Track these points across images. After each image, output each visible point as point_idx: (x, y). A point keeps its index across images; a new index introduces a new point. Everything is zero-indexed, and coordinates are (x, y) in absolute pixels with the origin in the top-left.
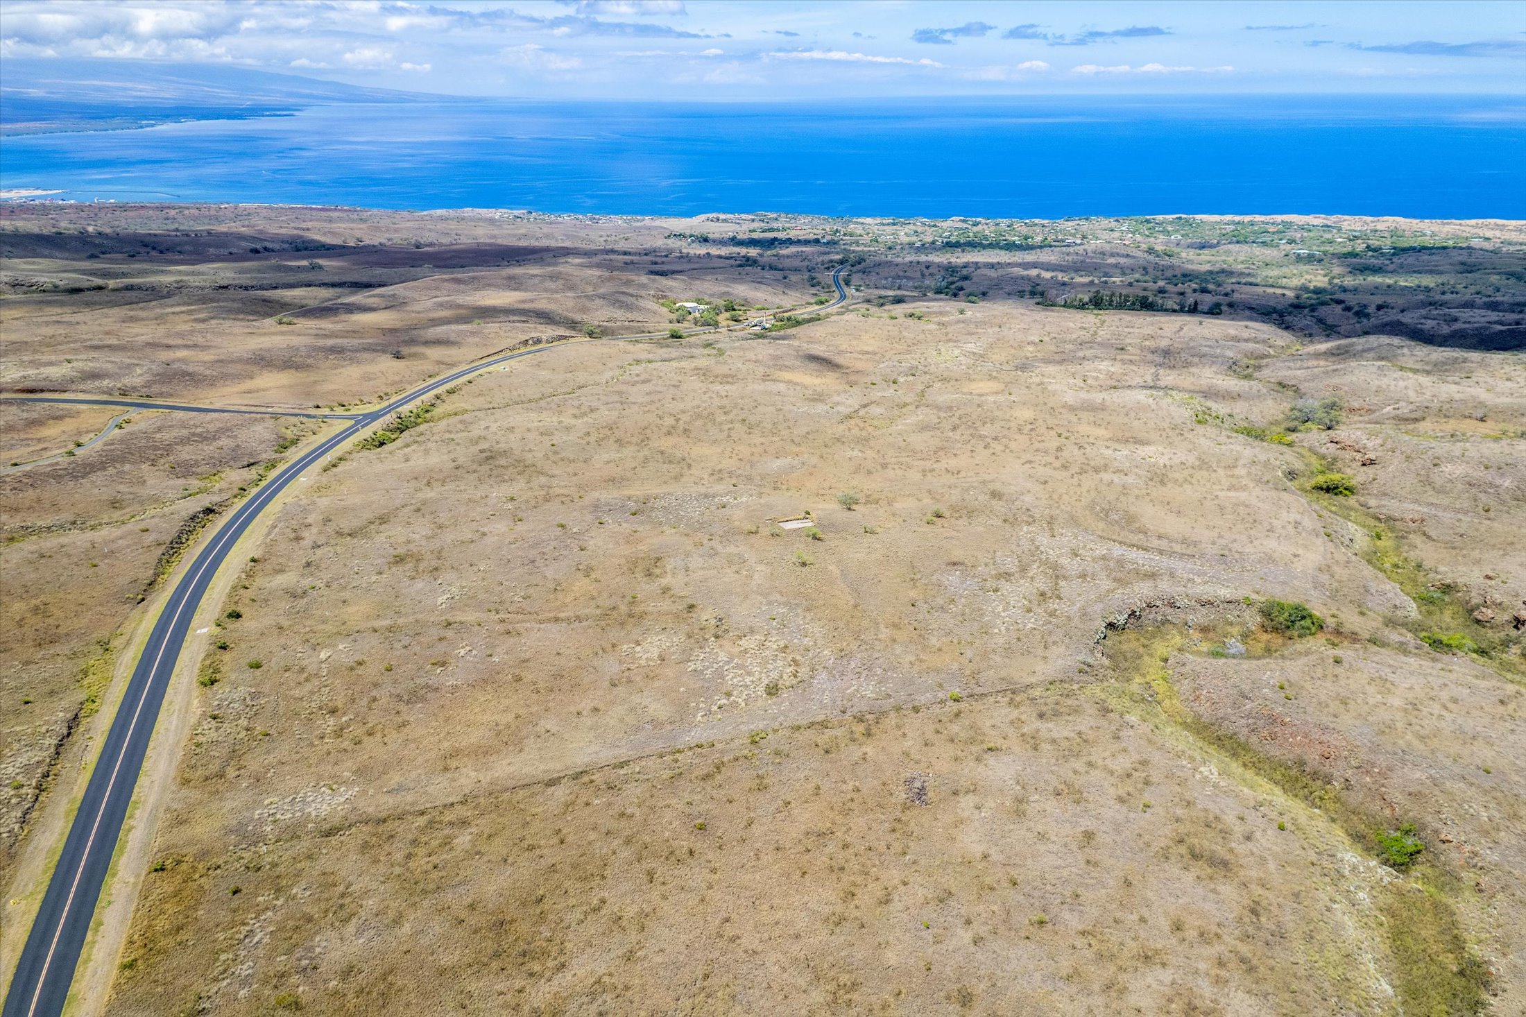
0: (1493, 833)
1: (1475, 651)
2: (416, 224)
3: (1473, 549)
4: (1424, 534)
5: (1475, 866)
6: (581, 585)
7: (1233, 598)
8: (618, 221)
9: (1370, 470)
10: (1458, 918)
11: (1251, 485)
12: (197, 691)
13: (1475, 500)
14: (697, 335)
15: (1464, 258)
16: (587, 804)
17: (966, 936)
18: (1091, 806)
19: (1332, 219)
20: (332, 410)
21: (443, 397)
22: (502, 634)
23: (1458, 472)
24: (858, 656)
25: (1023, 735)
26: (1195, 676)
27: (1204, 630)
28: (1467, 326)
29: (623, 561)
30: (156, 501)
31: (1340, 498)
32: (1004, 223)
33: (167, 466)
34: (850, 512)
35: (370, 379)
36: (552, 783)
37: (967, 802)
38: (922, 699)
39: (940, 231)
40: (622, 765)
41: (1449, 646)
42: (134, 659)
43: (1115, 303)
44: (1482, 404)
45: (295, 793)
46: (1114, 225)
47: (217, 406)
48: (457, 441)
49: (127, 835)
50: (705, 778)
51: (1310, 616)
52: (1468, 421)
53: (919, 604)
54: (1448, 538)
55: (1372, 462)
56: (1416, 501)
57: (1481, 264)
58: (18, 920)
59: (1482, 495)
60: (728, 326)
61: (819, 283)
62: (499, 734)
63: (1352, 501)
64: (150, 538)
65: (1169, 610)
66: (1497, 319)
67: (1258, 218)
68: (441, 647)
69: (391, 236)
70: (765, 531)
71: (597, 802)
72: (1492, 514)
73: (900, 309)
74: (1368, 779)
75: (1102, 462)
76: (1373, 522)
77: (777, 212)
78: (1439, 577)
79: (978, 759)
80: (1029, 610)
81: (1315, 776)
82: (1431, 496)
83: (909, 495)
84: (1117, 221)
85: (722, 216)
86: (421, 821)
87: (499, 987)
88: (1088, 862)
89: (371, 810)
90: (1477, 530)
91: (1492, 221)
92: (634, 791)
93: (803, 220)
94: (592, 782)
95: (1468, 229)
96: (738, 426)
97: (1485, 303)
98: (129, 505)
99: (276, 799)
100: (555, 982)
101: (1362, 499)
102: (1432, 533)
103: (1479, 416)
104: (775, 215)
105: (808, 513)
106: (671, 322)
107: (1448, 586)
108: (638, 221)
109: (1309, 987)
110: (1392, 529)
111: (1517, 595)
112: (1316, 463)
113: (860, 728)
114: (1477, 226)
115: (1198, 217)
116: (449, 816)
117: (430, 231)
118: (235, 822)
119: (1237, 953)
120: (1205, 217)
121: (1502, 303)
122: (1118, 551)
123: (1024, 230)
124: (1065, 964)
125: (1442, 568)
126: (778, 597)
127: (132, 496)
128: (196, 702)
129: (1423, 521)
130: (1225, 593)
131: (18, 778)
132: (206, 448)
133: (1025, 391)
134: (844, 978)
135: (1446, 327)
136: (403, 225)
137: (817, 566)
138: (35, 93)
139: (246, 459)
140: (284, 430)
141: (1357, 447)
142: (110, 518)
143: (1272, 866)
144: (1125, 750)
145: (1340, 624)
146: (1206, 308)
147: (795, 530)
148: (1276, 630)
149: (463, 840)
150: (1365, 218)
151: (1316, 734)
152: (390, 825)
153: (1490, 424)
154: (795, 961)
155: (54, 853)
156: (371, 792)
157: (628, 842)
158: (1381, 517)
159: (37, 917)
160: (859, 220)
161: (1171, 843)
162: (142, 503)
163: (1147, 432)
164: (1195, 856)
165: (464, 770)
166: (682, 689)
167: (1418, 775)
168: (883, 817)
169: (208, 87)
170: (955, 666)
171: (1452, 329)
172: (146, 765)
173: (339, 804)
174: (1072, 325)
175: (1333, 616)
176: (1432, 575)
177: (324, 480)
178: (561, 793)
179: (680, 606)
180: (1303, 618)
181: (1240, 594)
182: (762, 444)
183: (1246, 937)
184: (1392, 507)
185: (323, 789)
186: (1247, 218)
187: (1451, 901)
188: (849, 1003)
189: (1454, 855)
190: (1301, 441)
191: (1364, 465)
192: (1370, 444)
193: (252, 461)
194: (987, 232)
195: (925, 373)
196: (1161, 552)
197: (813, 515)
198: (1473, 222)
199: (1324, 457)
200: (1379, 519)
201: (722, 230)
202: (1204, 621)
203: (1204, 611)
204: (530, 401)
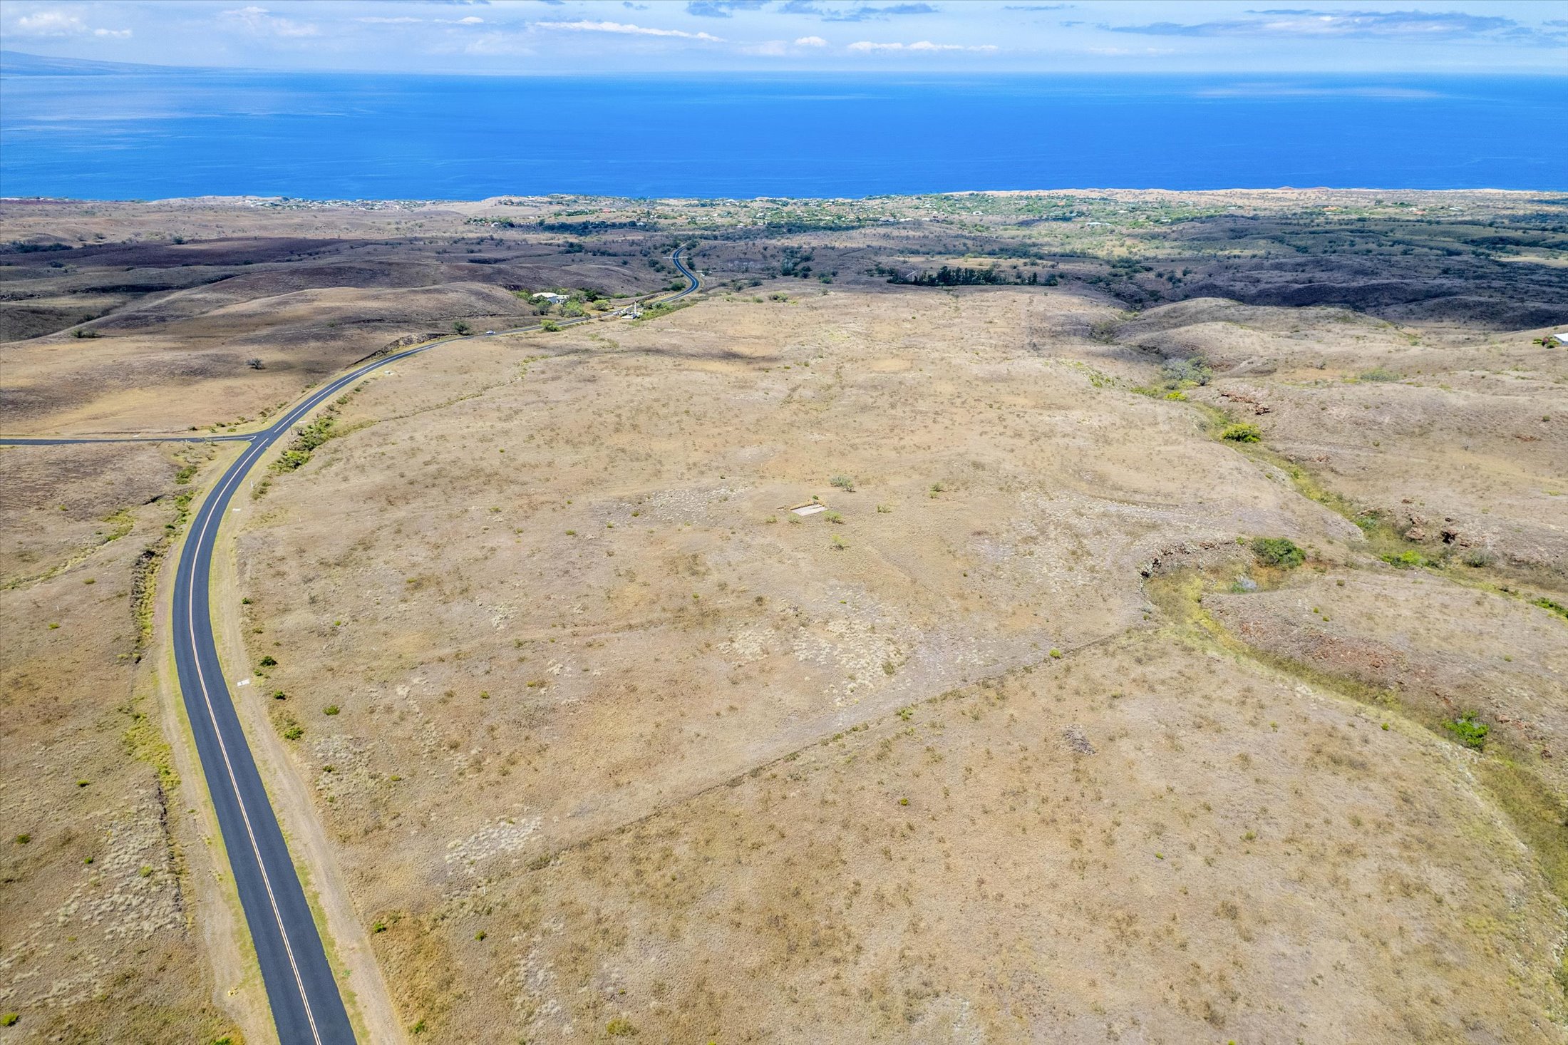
0: (1538, 709)
1: (1427, 565)
2: (164, 216)
3: (1377, 480)
4: (1332, 470)
5: (1535, 738)
6: (632, 591)
7: (1230, 539)
8: (395, 207)
9: (1266, 418)
10: (1543, 780)
11: (1182, 439)
12: (288, 747)
13: (1365, 437)
14: (570, 326)
15: (1230, 225)
16: (784, 798)
17: (1196, 861)
18: (1233, 733)
19: (1106, 193)
20: (214, 431)
21: (337, 408)
22: (584, 647)
23: (1344, 414)
24: (945, 627)
25: (1134, 680)
26: (1237, 611)
27: (1215, 571)
28: (1270, 286)
29: (660, 563)
30: (73, 548)
31: (1250, 444)
32: (813, 202)
33: (57, 508)
34: (853, 494)
35: (237, 395)
36: (734, 783)
37: (1125, 745)
38: (1028, 659)
39: (753, 212)
40: (794, 756)
41: (1406, 562)
42: (182, 722)
43: (961, 279)
44: (1318, 355)
45: (474, 832)
46: (916, 202)
47: (66, 435)
48: (388, 454)
49: (316, 902)
50: (880, 757)
51: (1295, 549)
52: (1310, 370)
53: (970, 573)
54: (1352, 472)
55: (1266, 411)
56: (1316, 442)
57: (1247, 230)
58: (249, 1009)
59: (1368, 432)
60: (600, 316)
61: (663, 268)
62: (649, 743)
63: (1261, 446)
64: (104, 591)
65: (1183, 557)
66: (1292, 278)
67: (1043, 193)
68: (526, 668)
69: (137, 230)
70: (784, 519)
71: (793, 794)
72: (1382, 448)
73: (761, 293)
74: (1418, 680)
75: (1047, 428)
76: (1287, 464)
77: (573, 194)
78: (1362, 505)
79: (1111, 706)
80: (1071, 569)
81: (1371, 683)
82: (1326, 437)
83: (894, 473)
84: (919, 198)
85: (515, 199)
86: (628, 838)
87: (817, 977)
88: (1257, 781)
89: (567, 836)
90: (1375, 462)
91: (1239, 190)
92: (819, 781)
93: (604, 202)
94: (775, 777)
95: (1220, 198)
96: (685, 417)
97: (1271, 265)
98: (41, 557)
99: (459, 841)
100: (863, 963)
101: (1269, 444)
102: (1339, 469)
103: (1319, 365)
104: (572, 197)
105: (816, 498)
106: (534, 314)
107: (1375, 512)
108: (419, 205)
109: (1476, 853)
110: (1304, 468)
111: (1438, 514)
112: (1216, 418)
113: (992, 694)
114: (1226, 195)
115: (989, 193)
116: (652, 829)
117: (185, 223)
118: (429, 871)
119: (1413, 836)
120: (995, 193)
121: (1285, 264)
122: (1113, 508)
123: (834, 209)
124: (1292, 869)
125: (1362, 498)
126: (833, 581)
127: (39, 546)
128: (294, 756)
129: (1328, 458)
130: (1220, 536)
131: (142, 864)
132: (93, 484)
133: (932, 367)
134: (1120, 914)
135: (1252, 288)
136: (147, 217)
137: (853, 548)
139: (146, 493)
140: (173, 458)
141: (1247, 398)
142: (29, 573)
143: (1396, 761)
144: (1226, 682)
145: (1318, 554)
146: (1043, 280)
147: (812, 516)
148: (1268, 564)
149: (682, 850)
150: (1133, 190)
151: (1362, 647)
152: (596, 849)
153: (1328, 371)
154: (1065, 906)
155: (242, 935)
156: (556, 819)
157: (845, 825)
158: (1292, 458)
159: (271, 1002)
160: (666, 202)
161: (1312, 755)
162: (56, 552)
163: (1063, 398)
164: (1337, 762)
165: (636, 784)
166: (806, 678)
167: (1459, 670)
168: (1062, 770)
170: (1037, 627)
171: (1259, 288)
172: (285, 829)
173: (530, 836)
174: (932, 302)
175: (1310, 547)
176: (1356, 505)
177: (263, 508)
178: (749, 790)
179: (747, 601)
180: (1289, 551)
181: (1232, 535)
182: (719, 434)
183: (1411, 822)
184: (1298, 449)
185: (502, 824)
186: (1034, 193)
187: (1528, 769)
188: (1136, 934)
189: (1514, 732)
190: (1194, 397)
191: (1258, 414)
192: (1259, 395)
193: (155, 495)
194: (798, 212)
195: (831, 354)
196: (1149, 505)
197: (821, 499)
198: (1222, 192)
199: (1219, 410)
200: (1290, 460)
201: (519, 213)
202: (1211, 563)
203: (1208, 554)
204: (438, 407)
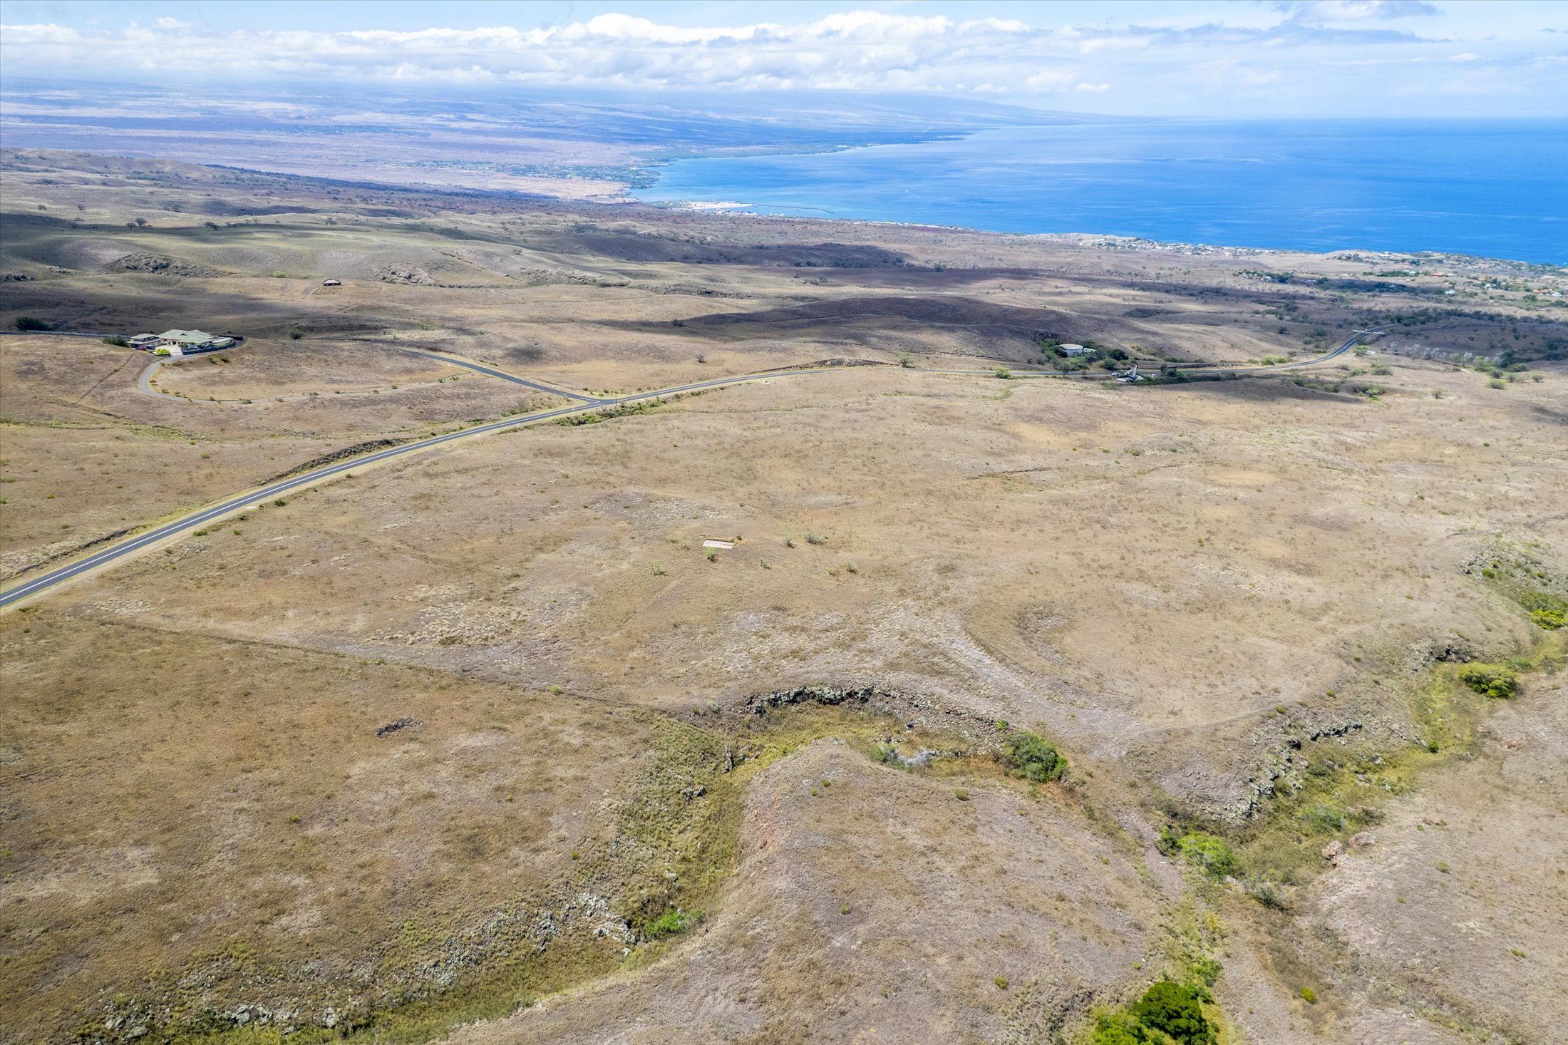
4: (1501, 764)
7: (987, 717)
21: (684, 397)
51: (1055, 762)
53: (683, 626)
54: (1520, 776)
79: (475, 730)
105: (739, 539)
129: (1521, 748)
130: (985, 709)
132: (458, 403)
137: (666, 578)
138: (771, 120)
139: (476, 416)
140: (529, 401)
148: (1008, 762)
151: (778, 826)
169: (902, 113)
175: (1089, 774)
179: (510, 573)
193: (480, 418)
197: (743, 541)
200: (1475, 732)
